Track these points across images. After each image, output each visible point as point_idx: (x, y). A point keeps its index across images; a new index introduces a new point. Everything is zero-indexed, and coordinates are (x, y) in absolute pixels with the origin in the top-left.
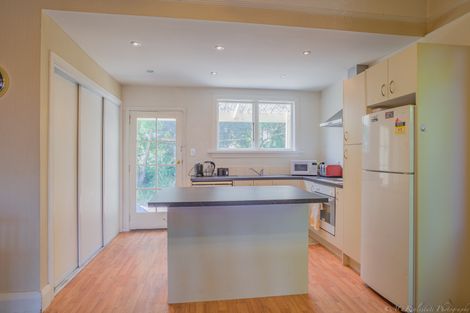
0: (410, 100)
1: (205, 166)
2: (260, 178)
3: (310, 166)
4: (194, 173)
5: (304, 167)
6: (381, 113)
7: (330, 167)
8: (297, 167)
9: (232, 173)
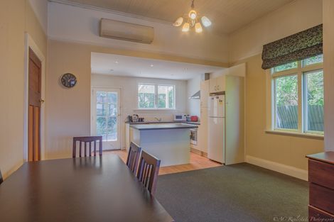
0: (223, 93)
1: (133, 117)
2: (160, 123)
3: (183, 116)
4: (127, 120)
5: (180, 117)
6: (215, 97)
7: (192, 117)
8: (177, 117)
9: (145, 121)
